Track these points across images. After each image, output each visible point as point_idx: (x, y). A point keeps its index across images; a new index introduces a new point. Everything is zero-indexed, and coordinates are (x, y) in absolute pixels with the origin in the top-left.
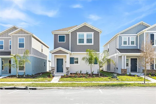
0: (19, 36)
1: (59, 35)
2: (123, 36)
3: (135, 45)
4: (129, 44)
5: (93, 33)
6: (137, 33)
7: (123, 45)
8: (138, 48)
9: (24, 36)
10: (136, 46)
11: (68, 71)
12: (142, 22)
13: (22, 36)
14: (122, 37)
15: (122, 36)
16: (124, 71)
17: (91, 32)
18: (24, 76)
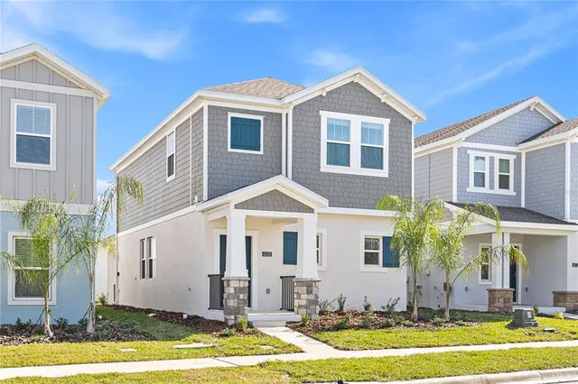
0: (17, 93)
1: (230, 115)
2: (472, 149)
3: (511, 192)
4: (492, 187)
5: (386, 122)
6: (517, 144)
7: (472, 189)
8: (523, 206)
9: (50, 97)
10: (514, 194)
11: (312, 297)
12: (536, 99)
13: (33, 96)
14: (469, 152)
15: (469, 148)
16: (502, 300)
17: (378, 116)
18: (90, 329)
